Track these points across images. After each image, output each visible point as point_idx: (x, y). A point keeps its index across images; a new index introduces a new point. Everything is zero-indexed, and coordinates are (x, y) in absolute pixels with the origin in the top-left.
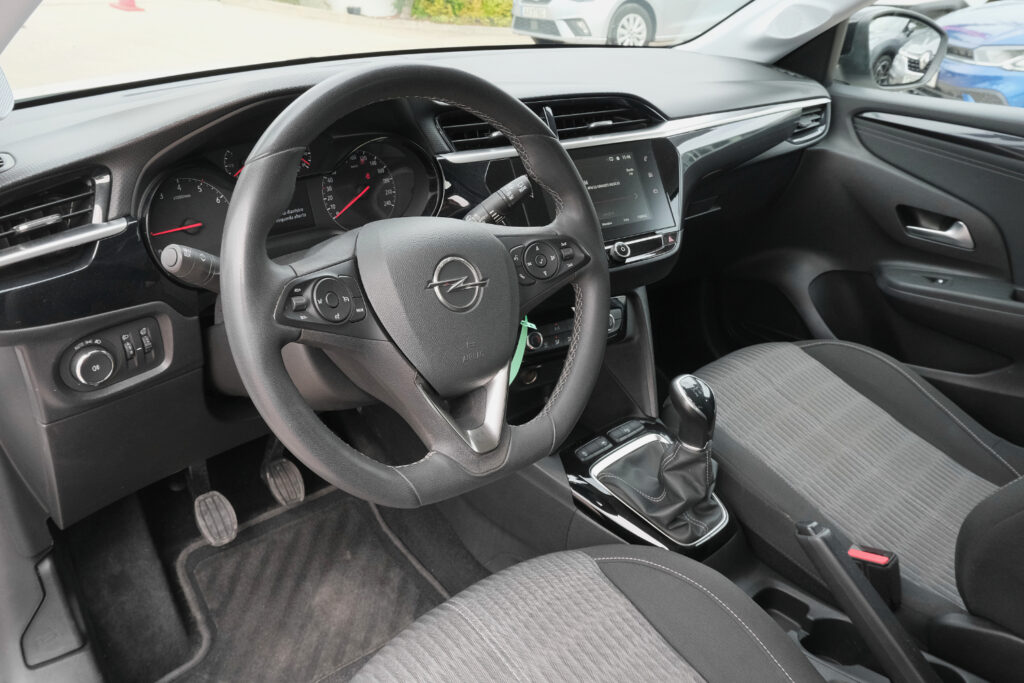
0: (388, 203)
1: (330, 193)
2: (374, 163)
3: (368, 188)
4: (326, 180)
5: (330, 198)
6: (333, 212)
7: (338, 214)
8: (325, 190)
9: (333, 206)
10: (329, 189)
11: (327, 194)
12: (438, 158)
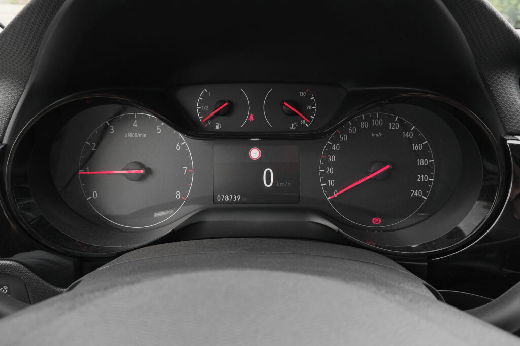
0: (417, 193)
1: (331, 164)
2: (409, 135)
3: (388, 167)
4: (329, 147)
5: (331, 170)
6: (330, 190)
7: (336, 194)
8: (326, 159)
9: (332, 183)
10: (332, 158)
11: (326, 164)
12: (509, 142)
